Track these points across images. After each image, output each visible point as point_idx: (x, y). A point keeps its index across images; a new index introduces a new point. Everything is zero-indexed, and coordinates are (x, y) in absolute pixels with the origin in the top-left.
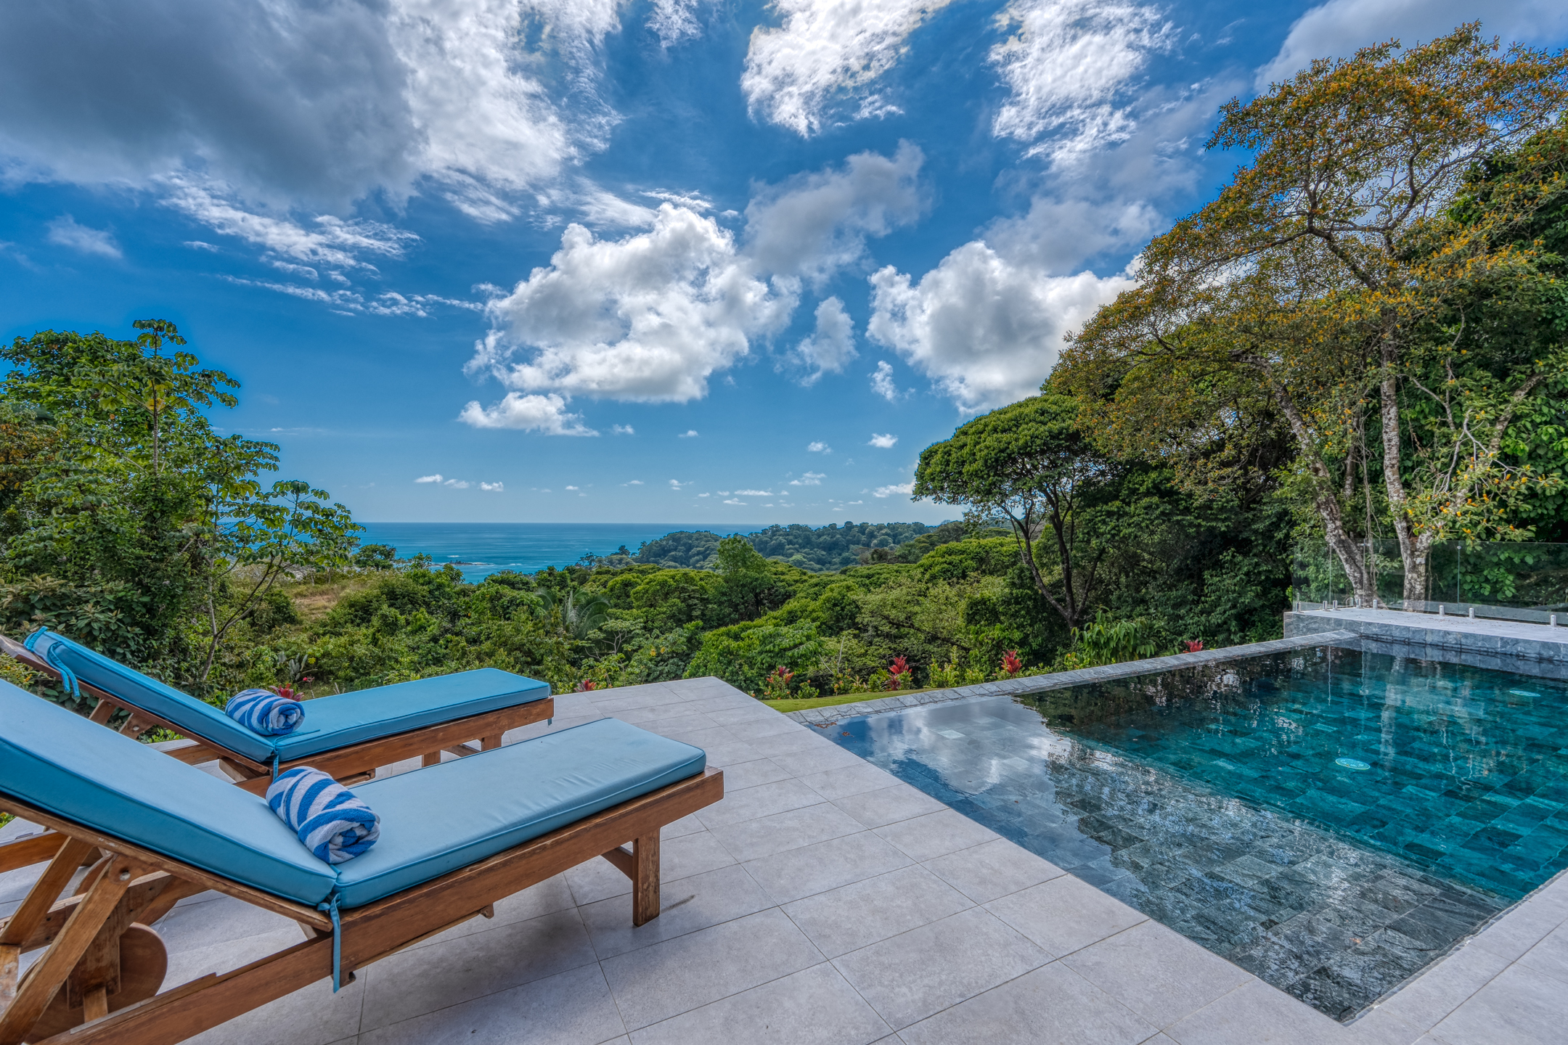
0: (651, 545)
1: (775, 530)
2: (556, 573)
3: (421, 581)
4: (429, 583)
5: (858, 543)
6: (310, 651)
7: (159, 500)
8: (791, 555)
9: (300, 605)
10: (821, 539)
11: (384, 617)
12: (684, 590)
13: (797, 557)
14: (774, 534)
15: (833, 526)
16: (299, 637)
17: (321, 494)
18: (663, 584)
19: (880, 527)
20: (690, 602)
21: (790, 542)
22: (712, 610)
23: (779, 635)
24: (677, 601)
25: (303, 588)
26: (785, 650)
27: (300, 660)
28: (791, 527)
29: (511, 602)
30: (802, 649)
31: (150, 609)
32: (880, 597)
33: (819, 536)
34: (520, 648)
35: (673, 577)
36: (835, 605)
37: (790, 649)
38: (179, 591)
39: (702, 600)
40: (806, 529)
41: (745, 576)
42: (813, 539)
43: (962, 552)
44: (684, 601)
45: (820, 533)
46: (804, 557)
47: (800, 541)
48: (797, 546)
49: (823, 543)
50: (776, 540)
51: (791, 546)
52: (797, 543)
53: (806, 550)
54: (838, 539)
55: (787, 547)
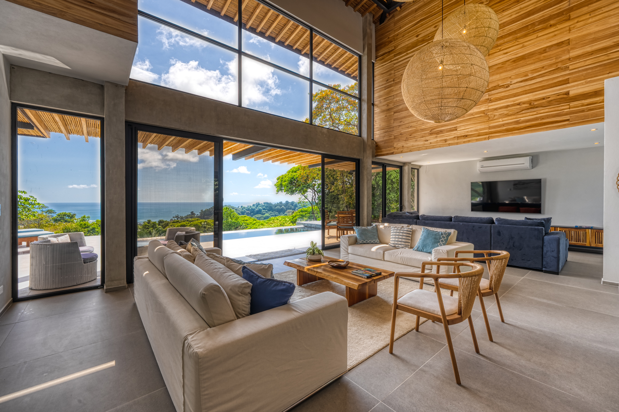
1: (258, 205)
4: (88, 227)
5: (291, 209)
8: (264, 214)
10: (276, 208)
13: (267, 215)
14: (257, 206)
15: (281, 203)
21: (264, 209)
28: (265, 203)
40: (270, 204)
42: (273, 208)
43: (306, 211)
45: (276, 206)
46: (270, 215)
47: (268, 208)
48: (267, 210)
49: (277, 209)
50: (258, 208)
51: (264, 210)
52: (267, 209)
53: (270, 212)
54: (283, 207)
55: (263, 211)
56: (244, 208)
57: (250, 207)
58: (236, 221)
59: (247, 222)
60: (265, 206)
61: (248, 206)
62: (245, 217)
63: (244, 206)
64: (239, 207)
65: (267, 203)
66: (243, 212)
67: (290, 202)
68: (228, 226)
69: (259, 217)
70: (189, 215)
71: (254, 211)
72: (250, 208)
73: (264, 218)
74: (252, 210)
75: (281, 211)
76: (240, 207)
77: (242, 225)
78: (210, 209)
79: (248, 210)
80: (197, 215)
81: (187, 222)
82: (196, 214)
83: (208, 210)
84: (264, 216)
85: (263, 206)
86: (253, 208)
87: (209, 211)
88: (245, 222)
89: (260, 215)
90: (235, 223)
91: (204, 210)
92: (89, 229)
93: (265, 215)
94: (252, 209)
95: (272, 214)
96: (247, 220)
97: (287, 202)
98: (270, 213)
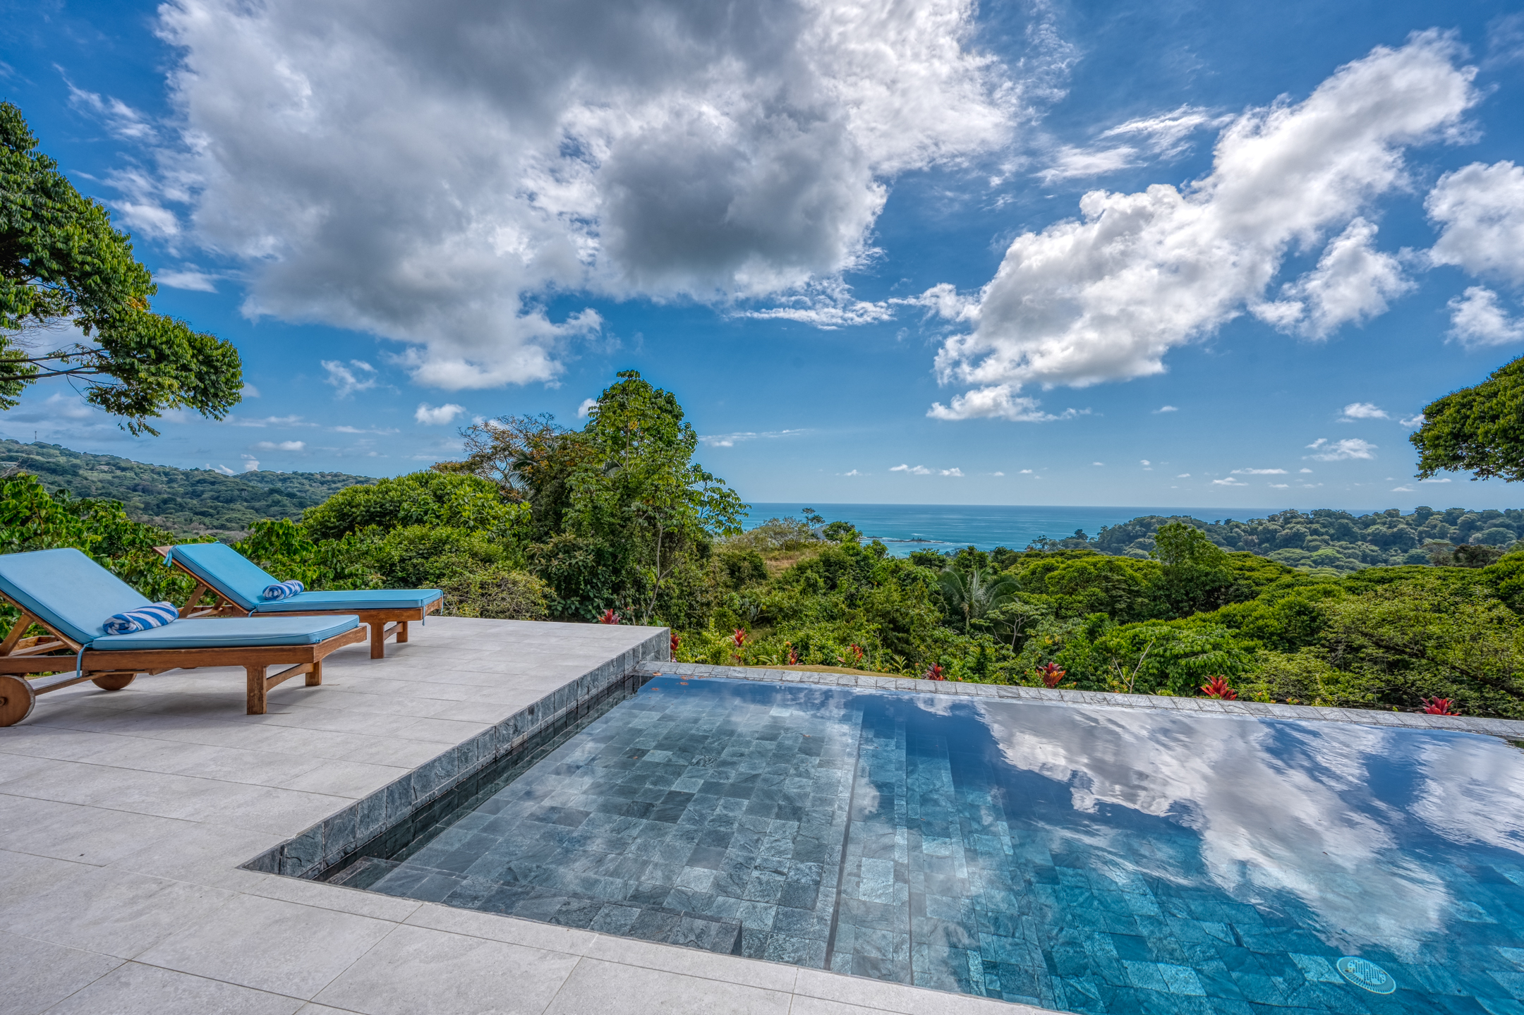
0: (1113, 530)
1: (1289, 517)
2: (975, 552)
3: (851, 552)
4: (858, 554)
6: (763, 600)
7: (626, 487)
8: (1316, 548)
9: (769, 565)
10: (1371, 529)
11: (808, 579)
12: (1107, 579)
13: (1325, 551)
14: (1287, 521)
16: (760, 590)
17: (720, 481)
18: (1082, 571)
19: (1489, 516)
20: (1114, 593)
21: (1315, 532)
22: (1142, 604)
23: (1174, 638)
24: (1097, 590)
25: (777, 553)
26: (1177, 657)
27: (758, 606)
28: (1317, 513)
29: (908, 575)
30: (1202, 659)
31: (614, 556)
32: (1361, 607)
33: (1367, 526)
34: (884, 615)
35: (1095, 565)
36: (1299, 613)
37: (1186, 655)
38: (629, 546)
39: (1130, 592)
41: (1190, 569)
42: (1356, 529)
44: (1107, 590)
46: (1338, 552)
47: (1332, 531)
48: (1327, 537)
49: (1373, 534)
50: (1291, 529)
51: (1316, 537)
52: (1327, 533)
53: (1343, 543)
54: (1402, 530)
55: (1309, 538)
56: (1237, 526)
57: (1260, 524)
58: (1214, 570)
59: (1255, 574)
60: (1317, 522)
61: (1252, 521)
62: (1245, 556)
63: (1235, 519)
64: (1218, 521)
65: (1329, 514)
66: (1233, 538)
67: (1439, 513)
68: (1181, 581)
69: (1295, 556)
70: (1072, 538)
71: (1274, 538)
72: (1261, 528)
73: (1314, 562)
74: (1265, 534)
75: (1395, 543)
76: (1222, 523)
77: (1232, 585)
78: (1125, 525)
79: (1253, 531)
80: (1092, 538)
81: (1060, 559)
82: (1090, 536)
83: (1120, 527)
84: (1315, 553)
85: (1311, 523)
86: (1272, 527)
87: (1125, 530)
88: (1248, 574)
89: (1298, 551)
90: (1207, 574)
91: (1110, 527)
92: (859, 558)
93: (1320, 552)
94: (1266, 530)
95: (1350, 551)
96: (1251, 569)
97: (1423, 514)
98: (1341, 546)
